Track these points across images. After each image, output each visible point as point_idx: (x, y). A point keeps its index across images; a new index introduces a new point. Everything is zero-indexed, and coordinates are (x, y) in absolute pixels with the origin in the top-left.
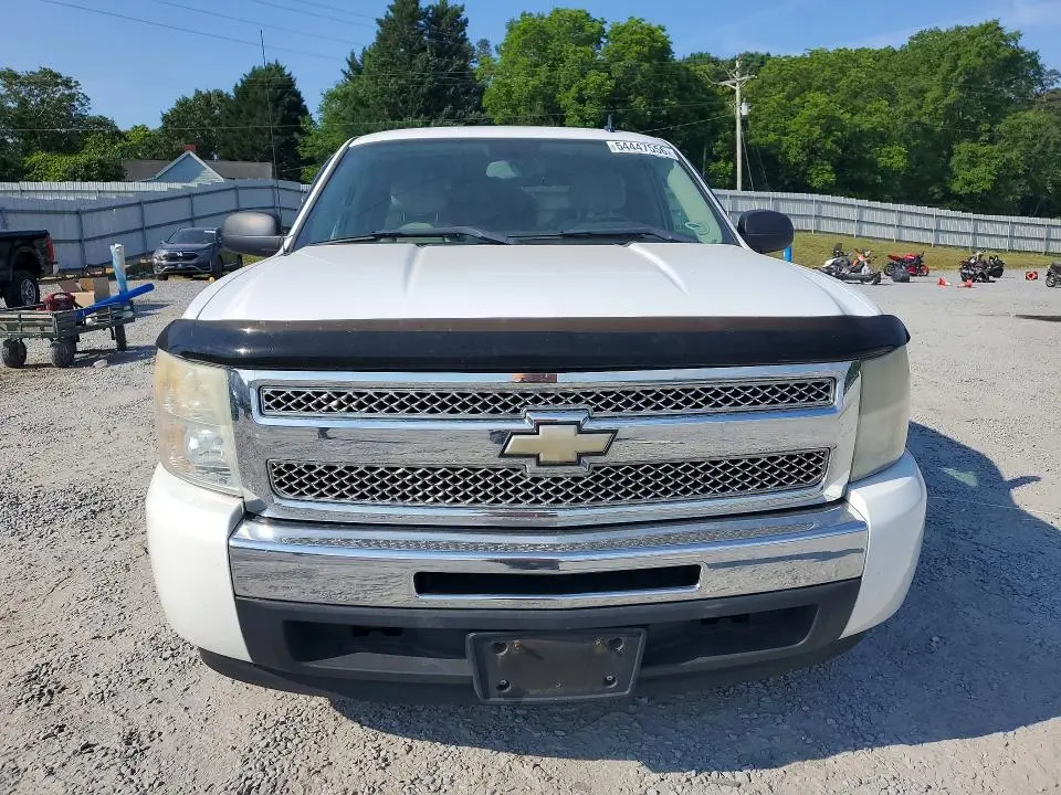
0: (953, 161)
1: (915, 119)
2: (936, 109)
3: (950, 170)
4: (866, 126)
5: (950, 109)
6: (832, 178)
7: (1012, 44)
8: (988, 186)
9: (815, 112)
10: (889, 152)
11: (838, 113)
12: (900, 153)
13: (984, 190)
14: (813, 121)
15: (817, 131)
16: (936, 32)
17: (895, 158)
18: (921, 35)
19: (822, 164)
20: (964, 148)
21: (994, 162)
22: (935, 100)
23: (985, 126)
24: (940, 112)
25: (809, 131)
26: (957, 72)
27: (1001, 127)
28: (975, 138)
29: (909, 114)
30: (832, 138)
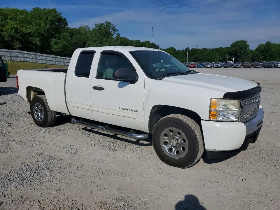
0: (51, 43)
1: (39, 31)
2: (45, 29)
3: (51, 46)
4: (27, 32)
5: (48, 30)
6: (20, 46)
7: (60, 15)
8: (60, 50)
9: (12, 26)
10: (35, 40)
11: (19, 27)
12: (38, 40)
13: (60, 51)
14: (11, 29)
15: (13, 32)
16: (39, 8)
17: (37, 41)
18: (35, 9)
19: (16, 42)
20: (53, 40)
21: (61, 44)
22: (44, 27)
23: (57, 35)
24: (46, 30)
25: (10, 32)
26: (48, 20)
27: (61, 36)
28: (55, 37)
29: (37, 30)
30: (18, 34)
